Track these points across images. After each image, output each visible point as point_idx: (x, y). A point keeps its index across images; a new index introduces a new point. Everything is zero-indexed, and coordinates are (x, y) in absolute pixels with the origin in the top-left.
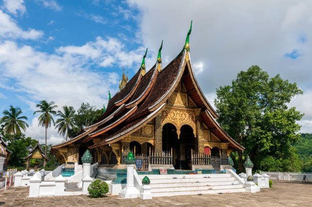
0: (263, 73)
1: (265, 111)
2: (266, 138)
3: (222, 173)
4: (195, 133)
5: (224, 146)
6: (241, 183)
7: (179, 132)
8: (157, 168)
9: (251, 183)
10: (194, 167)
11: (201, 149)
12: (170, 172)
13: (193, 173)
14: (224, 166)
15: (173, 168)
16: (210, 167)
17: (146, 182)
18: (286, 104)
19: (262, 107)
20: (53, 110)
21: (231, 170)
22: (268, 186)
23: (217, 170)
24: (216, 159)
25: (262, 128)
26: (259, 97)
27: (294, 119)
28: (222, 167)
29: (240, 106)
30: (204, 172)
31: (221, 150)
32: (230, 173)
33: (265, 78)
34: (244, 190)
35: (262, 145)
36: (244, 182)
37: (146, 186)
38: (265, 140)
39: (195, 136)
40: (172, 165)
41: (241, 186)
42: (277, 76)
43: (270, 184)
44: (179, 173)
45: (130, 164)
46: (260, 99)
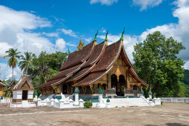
0: (162, 36)
1: (163, 60)
2: (164, 76)
3: (138, 97)
4: (125, 78)
5: (139, 84)
6: (147, 102)
7: (118, 78)
8: (110, 95)
9: (151, 102)
10: (125, 95)
11: (129, 86)
12: (115, 97)
13: (125, 97)
14: (139, 94)
15: (116, 95)
16: (133, 95)
17: (108, 101)
18: (176, 55)
19: (162, 57)
20: (18, 55)
21: (142, 96)
22: (160, 104)
23: (136, 96)
24: (135, 91)
25: (162, 71)
26: (160, 50)
27: (180, 65)
28: (138, 94)
29: (148, 58)
30: (130, 97)
31: (138, 87)
32: (142, 97)
33: (163, 39)
34: (148, 105)
35: (161, 81)
36: (148, 102)
37: (108, 103)
38: (163, 78)
39: (126, 80)
40: (116, 94)
41: (147, 103)
42: (171, 38)
43: (162, 103)
44: (119, 98)
45: (101, 94)
46: (161, 52)
